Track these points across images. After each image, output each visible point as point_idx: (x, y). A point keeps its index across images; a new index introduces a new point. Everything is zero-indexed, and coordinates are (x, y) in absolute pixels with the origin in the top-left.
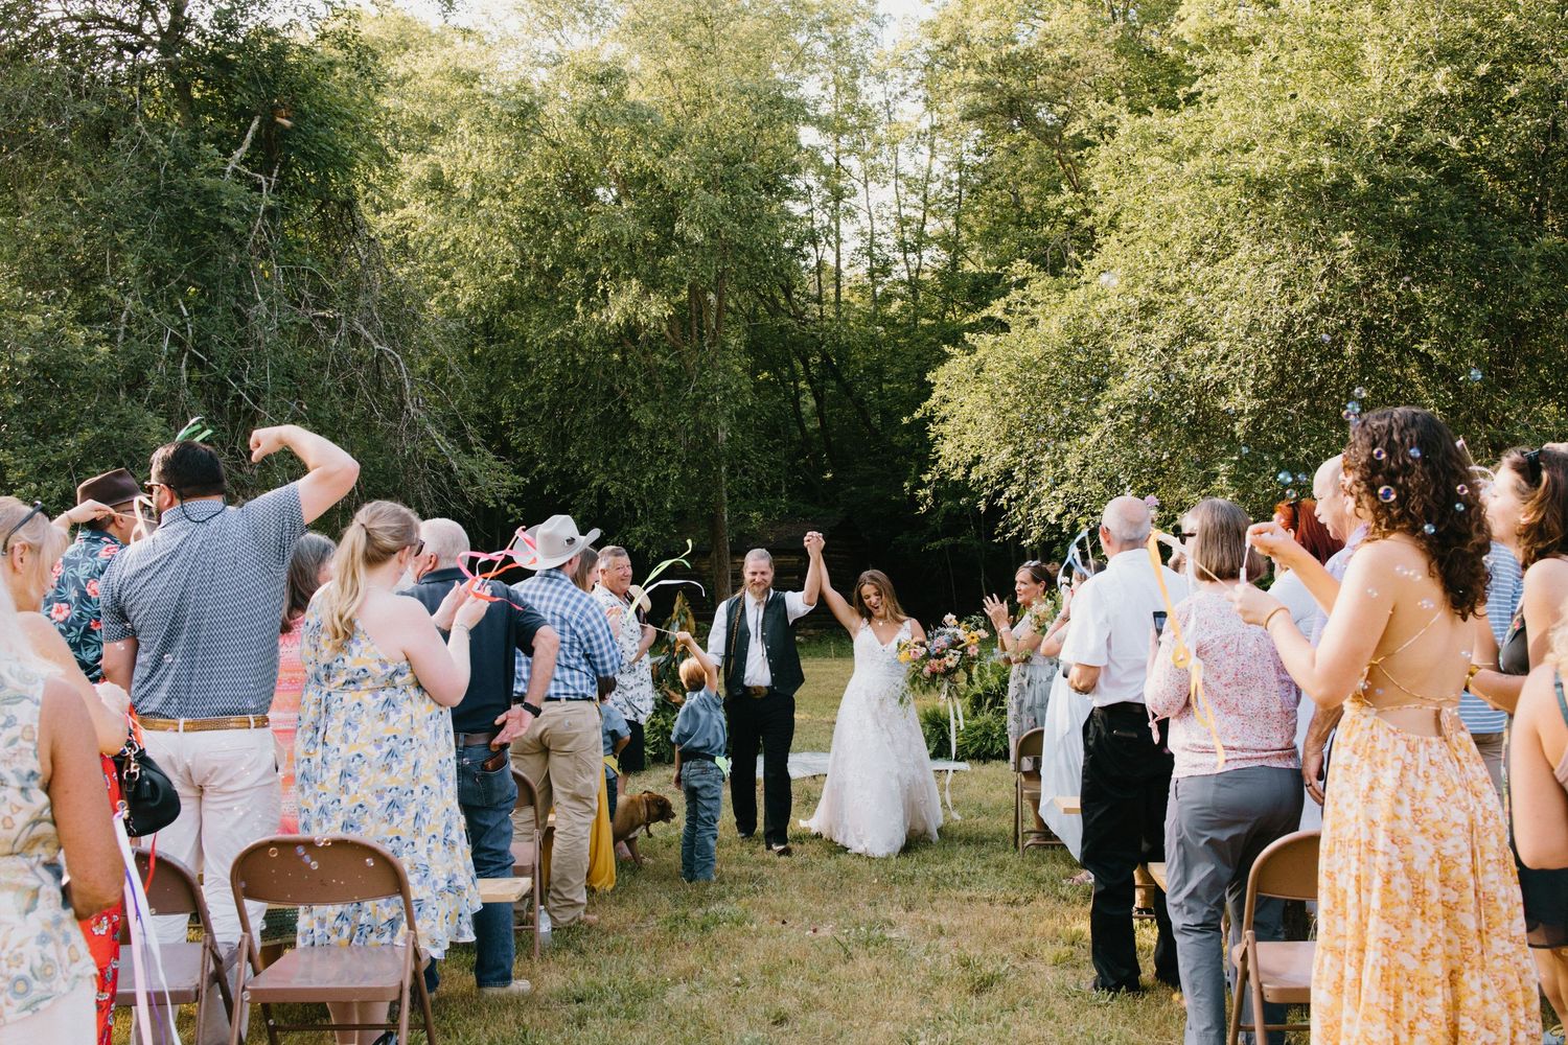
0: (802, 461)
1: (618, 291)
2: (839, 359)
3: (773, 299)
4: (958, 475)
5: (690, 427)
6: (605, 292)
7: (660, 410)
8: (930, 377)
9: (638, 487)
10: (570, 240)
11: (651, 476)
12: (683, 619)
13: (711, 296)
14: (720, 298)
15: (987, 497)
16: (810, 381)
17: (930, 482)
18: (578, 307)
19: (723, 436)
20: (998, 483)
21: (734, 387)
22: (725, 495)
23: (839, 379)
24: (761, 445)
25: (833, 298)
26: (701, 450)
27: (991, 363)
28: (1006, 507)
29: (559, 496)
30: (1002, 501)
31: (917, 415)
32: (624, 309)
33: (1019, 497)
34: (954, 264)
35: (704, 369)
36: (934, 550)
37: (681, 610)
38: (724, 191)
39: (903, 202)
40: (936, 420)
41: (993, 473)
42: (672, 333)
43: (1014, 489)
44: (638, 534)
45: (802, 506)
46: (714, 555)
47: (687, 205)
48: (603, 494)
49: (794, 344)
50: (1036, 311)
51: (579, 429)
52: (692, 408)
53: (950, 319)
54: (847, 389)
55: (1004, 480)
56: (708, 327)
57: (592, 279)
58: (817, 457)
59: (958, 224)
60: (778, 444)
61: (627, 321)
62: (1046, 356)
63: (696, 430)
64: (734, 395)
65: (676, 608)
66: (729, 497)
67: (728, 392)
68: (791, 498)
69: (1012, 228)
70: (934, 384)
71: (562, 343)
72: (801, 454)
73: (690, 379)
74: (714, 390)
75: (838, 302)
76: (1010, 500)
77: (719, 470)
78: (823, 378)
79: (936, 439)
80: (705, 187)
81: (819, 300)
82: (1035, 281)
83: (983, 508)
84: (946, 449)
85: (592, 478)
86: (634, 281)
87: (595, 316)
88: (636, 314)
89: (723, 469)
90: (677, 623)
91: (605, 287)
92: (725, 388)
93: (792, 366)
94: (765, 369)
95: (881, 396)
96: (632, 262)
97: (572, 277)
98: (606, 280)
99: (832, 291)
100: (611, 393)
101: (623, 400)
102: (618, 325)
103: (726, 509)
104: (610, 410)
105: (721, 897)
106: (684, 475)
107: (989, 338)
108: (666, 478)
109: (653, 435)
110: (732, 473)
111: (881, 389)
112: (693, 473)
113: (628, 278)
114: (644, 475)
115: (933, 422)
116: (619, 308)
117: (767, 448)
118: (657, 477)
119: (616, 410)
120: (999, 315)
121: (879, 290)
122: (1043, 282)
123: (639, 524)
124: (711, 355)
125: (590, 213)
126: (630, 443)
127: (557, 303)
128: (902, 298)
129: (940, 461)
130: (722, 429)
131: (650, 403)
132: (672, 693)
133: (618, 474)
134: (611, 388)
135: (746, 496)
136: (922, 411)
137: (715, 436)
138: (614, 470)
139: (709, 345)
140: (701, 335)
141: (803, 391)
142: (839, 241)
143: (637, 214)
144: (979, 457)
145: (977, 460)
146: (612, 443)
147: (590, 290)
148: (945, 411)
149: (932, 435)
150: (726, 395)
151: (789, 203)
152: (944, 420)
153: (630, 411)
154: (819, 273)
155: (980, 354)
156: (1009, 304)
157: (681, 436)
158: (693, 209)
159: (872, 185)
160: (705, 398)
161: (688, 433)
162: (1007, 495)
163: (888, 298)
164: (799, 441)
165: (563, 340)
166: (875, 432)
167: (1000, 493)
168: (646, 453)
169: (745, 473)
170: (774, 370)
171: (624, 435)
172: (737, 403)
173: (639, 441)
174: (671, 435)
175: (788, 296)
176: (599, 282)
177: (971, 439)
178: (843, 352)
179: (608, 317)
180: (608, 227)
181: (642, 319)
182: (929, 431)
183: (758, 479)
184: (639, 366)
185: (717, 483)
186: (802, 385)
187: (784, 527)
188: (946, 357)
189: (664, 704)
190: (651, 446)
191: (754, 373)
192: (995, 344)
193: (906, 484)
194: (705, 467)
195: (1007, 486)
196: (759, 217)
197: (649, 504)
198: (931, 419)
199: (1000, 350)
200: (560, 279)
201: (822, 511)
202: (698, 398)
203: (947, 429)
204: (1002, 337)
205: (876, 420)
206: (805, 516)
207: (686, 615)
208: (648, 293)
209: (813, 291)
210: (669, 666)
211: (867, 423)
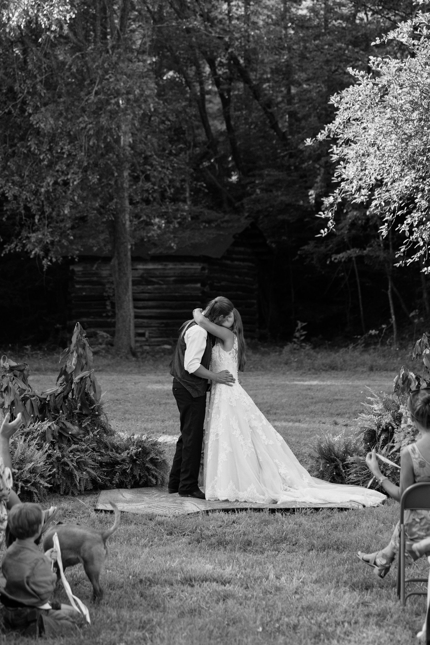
0: (206, 164)
2: (248, 60)
4: (359, 199)
5: (91, 132)
7: (61, 114)
8: (333, 100)
9: (36, 193)
11: (50, 180)
12: (81, 350)
15: (389, 222)
16: (217, 83)
17: (332, 205)
19: (126, 140)
20: (400, 208)
21: (137, 92)
22: (127, 202)
23: (247, 81)
24: (164, 150)
26: (102, 155)
27: (395, 89)
28: (407, 234)
30: (404, 228)
31: (320, 137)
32: (26, 12)
33: (421, 223)
35: (106, 72)
36: (340, 262)
37: (79, 341)
40: (340, 142)
41: (395, 198)
42: (75, 34)
43: (416, 215)
44: (33, 240)
45: (206, 211)
46: (114, 262)
49: (200, 46)
52: (94, 113)
53: (362, 19)
55: (407, 205)
56: (113, 28)
58: (221, 161)
60: (181, 149)
61: (28, 23)
63: (98, 134)
64: (136, 100)
65: (74, 340)
66: (131, 203)
67: (131, 96)
68: (195, 202)
70: (338, 109)
72: (205, 156)
73: (93, 82)
74: (118, 94)
76: (411, 226)
77: (120, 175)
78: (230, 79)
79: (338, 162)
83: (385, 233)
84: (349, 171)
88: (37, 16)
89: (126, 174)
90: (75, 354)
92: (128, 93)
93: (198, 67)
94: (170, 69)
95: (289, 99)
100: (12, 93)
101: (24, 103)
102: (19, 27)
103: (127, 217)
104: (10, 112)
106: (84, 181)
107: (394, 63)
108: (66, 183)
109: (53, 139)
110: (135, 179)
111: (289, 90)
112: (94, 179)
114: (43, 179)
115: (337, 144)
116: (20, 10)
117: (170, 153)
118: (56, 183)
119: (15, 112)
120: (404, 39)
123: (38, 230)
124: (114, 59)
126: (29, 147)
129: (343, 184)
130: (125, 133)
131: (51, 107)
132: (69, 424)
133: (16, 178)
134: (11, 89)
135: (147, 202)
136: (325, 132)
137: (117, 141)
138: (12, 174)
139: (113, 47)
140: (105, 34)
141: (209, 92)
144: (381, 181)
145: (380, 183)
146: (11, 146)
148: (349, 134)
149: (335, 158)
150: (128, 100)
152: (348, 142)
153: (30, 115)
155: (383, 81)
156: (415, 28)
160: (108, 103)
161: (89, 137)
162: (409, 221)
164: (205, 143)
166: (283, 137)
167: (401, 219)
168: (45, 158)
169: (147, 178)
170: (178, 71)
171: (22, 138)
172: (140, 107)
173: (40, 144)
174: (73, 139)
177: (373, 164)
179: (9, 19)
181: (44, 22)
182: (332, 153)
183: (160, 187)
184: (39, 68)
185: (119, 189)
186: (210, 86)
187: (188, 233)
188: (353, 81)
189: (61, 435)
190: (50, 150)
191: (159, 73)
192: (400, 69)
193: (311, 192)
194: (106, 173)
195: (409, 212)
197: (48, 210)
198: (334, 141)
199: (404, 75)
201: (227, 217)
202: (100, 101)
203: (350, 152)
204: (410, 61)
205: (283, 124)
206: (209, 222)
207: (83, 347)
210: (66, 397)
211: (274, 126)
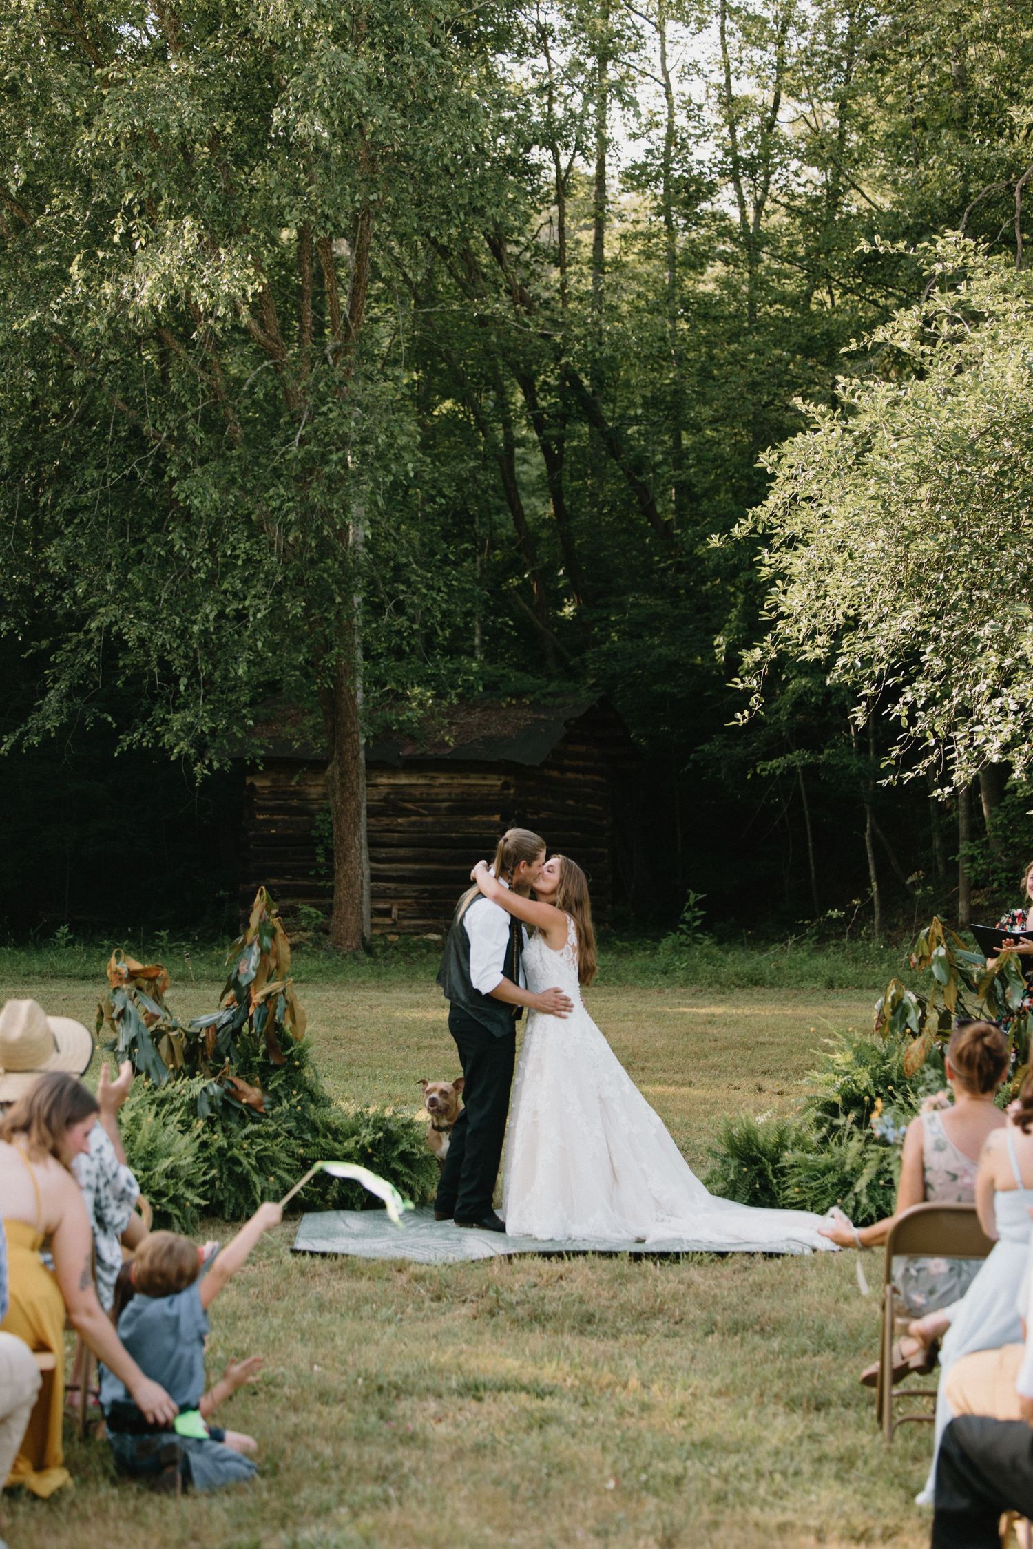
0: (514, 582)
1: (155, 241)
2: (597, 379)
3: (467, 257)
4: (813, 653)
5: (292, 517)
6: (127, 237)
7: (233, 481)
8: (765, 459)
9: (182, 634)
10: (64, 133)
11: (210, 610)
12: (267, 941)
13: (342, 248)
14: (360, 254)
15: (870, 700)
16: (538, 424)
17: (758, 664)
18: (73, 269)
19: (358, 533)
20: (892, 672)
21: (382, 439)
22: (359, 654)
23: (596, 421)
24: (433, 553)
25: (587, 253)
26: (312, 562)
27: (885, 441)
28: (904, 722)
29: (24, 646)
30: (899, 710)
31: (737, 532)
33: (932, 701)
34: (833, 194)
35: (322, 401)
36: (772, 776)
37: (263, 923)
38: (372, 45)
39: (734, 65)
40: (776, 542)
41: (882, 653)
42: (262, 324)
43: (923, 686)
44: (176, 726)
45: (513, 674)
46: (333, 770)
47: (297, 73)
48: (113, 645)
49: (505, 352)
50: (977, 337)
51: (71, 513)
52: (297, 479)
53: (822, 304)
54: (613, 443)
55: (905, 667)
56: (336, 313)
57: (106, 212)
58: (544, 576)
59: (844, 113)
60: (467, 553)
61: (174, 300)
62: (992, 430)
63: (304, 521)
64: (380, 456)
65: (254, 920)
66: (367, 656)
67: (370, 448)
68: (491, 657)
69: (947, 137)
70: (773, 477)
71: (40, 336)
72: (513, 567)
73: (295, 420)
74: (344, 442)
75: (598, 262)
76: (913, 708)
77: (347, 601)
78: (563, 417)
79: (772, 582)
80: (335, 37)
81: (559, 261)
82: (980, 273)
83: (861, 722)
84: (794, 599)
85: (92, 613)
86: (188, 223)
87: (108, 289)
88: (189, 289)
89: (357, 599)
90: (256, 949)
91: (129, 232)
92: (364, 441)
93: (502, 393)
94: (446, 396)
95: (678, 457)
96: (184, 182)
97: (66, 207)
98: (132, 218)
99: (587, 237)
100: (138, 439)
101: (161, 456)
102: (154, 309)
103: (359, 683)
104: (133, 475)
105: (322, 1512)
106: (276, 610)
107: (883, 390)
108: (241, 616)
109: (216, 529)
110: (375, 609)
111: (678, 440)
112: (296, 608)
113: (175, 214)
114: (197, 608)
115: (770, 547)
116: (155, 276)
117: (445, 560)
118: (221, 615)
119: (143, 476)
120: (905, 343)
121: (681, 240)
122: (994, 278)
123: (185, 706)
124: (338, 374)
125: (106, 82)
126: (170, 544)
127: (34, 259)
128: (727, 259)
129: (781, 624)
130: (357, 521)
131: (214, 465)
132: (242, 1085)
133: (144, 605)
134: (136, 431)
135: (399, 654)
136: (749, 524)
137: (342, 534)
138: (137, 597)
139: (336, 351)
140: (320, 327)
141: (522, 442)
142: (604, 143)
143: (197, 86)
144: (856, 619)
145: (853, 624)
146: (135, 542)
147: (98, 236)
148: (793, 527)
149: (766, 572)
150: (364, 455)
151: (503, 61)
152: (791, 543)
153: (173, 481)
154: (559, 201)
155: (862, 424)
156: (927, 322)
157: (275, 531)
158: (311, 80)
159: (671, 27)
160: (325, 460)
161: (288, 527)
162: (909, 697)
163: (697, 259)
164: (511, 541)
165: (42, 334)
166: (664, 530)
167: (893, 694)
168: (202, 566)
169: (400, 608)
170: (463, 399)
171: (157, 527)
172: (387, 468)
173: (191, 538)
174: (255, 530)
175: (497, 250)
176: (118, 221)
177: (840, 585)
178: (603, 371)
179: (134, 293)
180: (140, 112)
181: (201, 299)
182: (760, 563)
183: (423, 625)
184: (192, 390)
185: (344, 629)
186: (523, 431)
187: (476, 717)
188: (804, 424)
189: (226, 1105)
190: (211, 550)
191: (424, 404)
192: (895, 403)
193: (719, 640)
194: (319, 597)
195: (909, 681)
196: (442, 100)
197: (204, 668)
198: (766, 539)
199: (903, 414)
200: (40, 210)
201: (553, 687)
202: (309, 457)
203: (796, 562)
204: (914, 387)
205: (667, 505)
206: (518, 695)
207: (273, 934)
208: (215, 247)
209: (547, 236)
210: (237, 1032)
211: (648, 510)
